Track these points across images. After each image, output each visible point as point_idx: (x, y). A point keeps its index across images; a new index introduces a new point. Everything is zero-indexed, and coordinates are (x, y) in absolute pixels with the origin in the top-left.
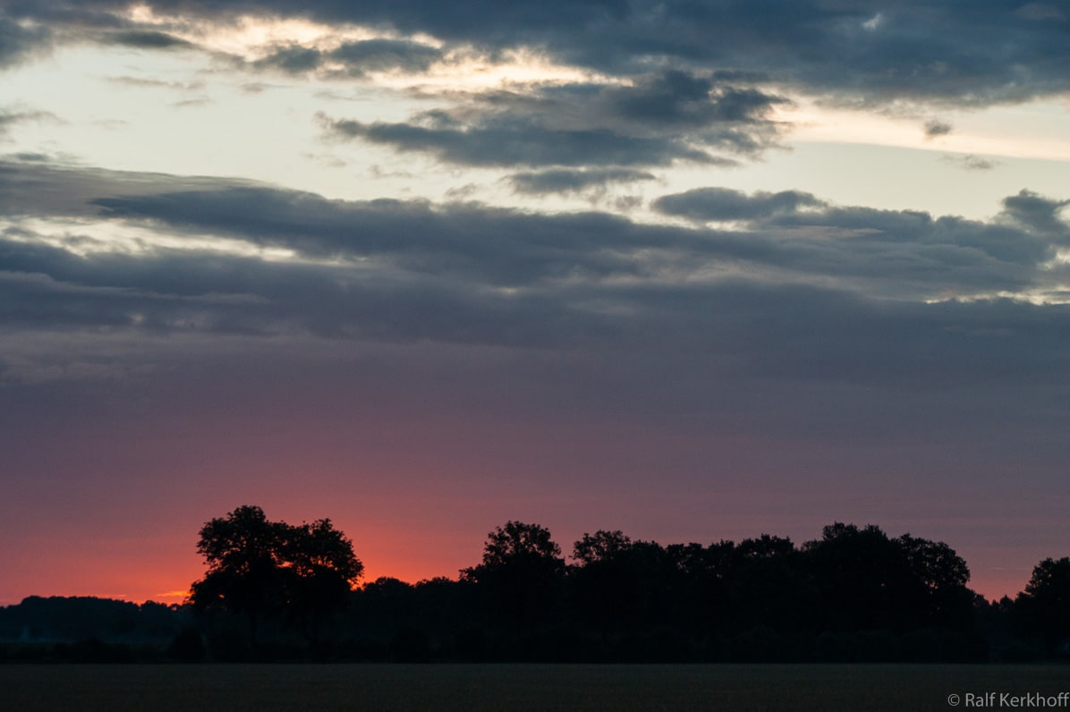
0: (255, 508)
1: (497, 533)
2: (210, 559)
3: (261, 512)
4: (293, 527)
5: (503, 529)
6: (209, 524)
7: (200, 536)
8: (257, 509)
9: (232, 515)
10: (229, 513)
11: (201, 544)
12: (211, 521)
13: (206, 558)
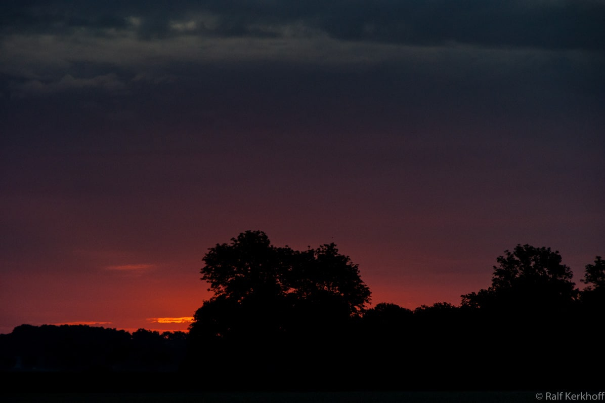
0: (258, 232)
1: (506, 257)
2: (215, 285)
3: (265, 237)
4: (298, 252)
5: (512, 253)
6: (213, 249)
7: (204, 262)
8: (261, 234)
9: (236, 241)
10: (233, 239)
11: (205, 270)
12: (214, 246)
13: (210, 284)
